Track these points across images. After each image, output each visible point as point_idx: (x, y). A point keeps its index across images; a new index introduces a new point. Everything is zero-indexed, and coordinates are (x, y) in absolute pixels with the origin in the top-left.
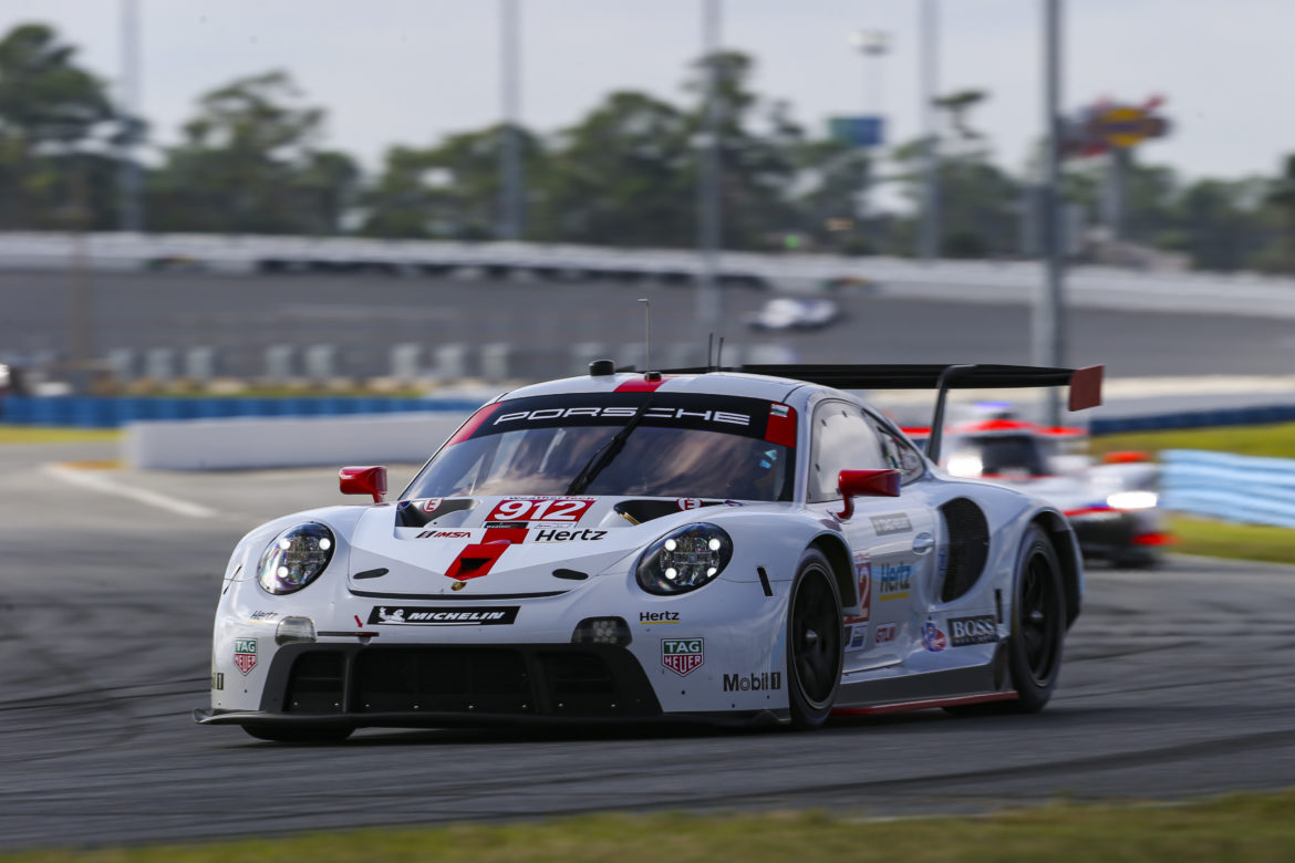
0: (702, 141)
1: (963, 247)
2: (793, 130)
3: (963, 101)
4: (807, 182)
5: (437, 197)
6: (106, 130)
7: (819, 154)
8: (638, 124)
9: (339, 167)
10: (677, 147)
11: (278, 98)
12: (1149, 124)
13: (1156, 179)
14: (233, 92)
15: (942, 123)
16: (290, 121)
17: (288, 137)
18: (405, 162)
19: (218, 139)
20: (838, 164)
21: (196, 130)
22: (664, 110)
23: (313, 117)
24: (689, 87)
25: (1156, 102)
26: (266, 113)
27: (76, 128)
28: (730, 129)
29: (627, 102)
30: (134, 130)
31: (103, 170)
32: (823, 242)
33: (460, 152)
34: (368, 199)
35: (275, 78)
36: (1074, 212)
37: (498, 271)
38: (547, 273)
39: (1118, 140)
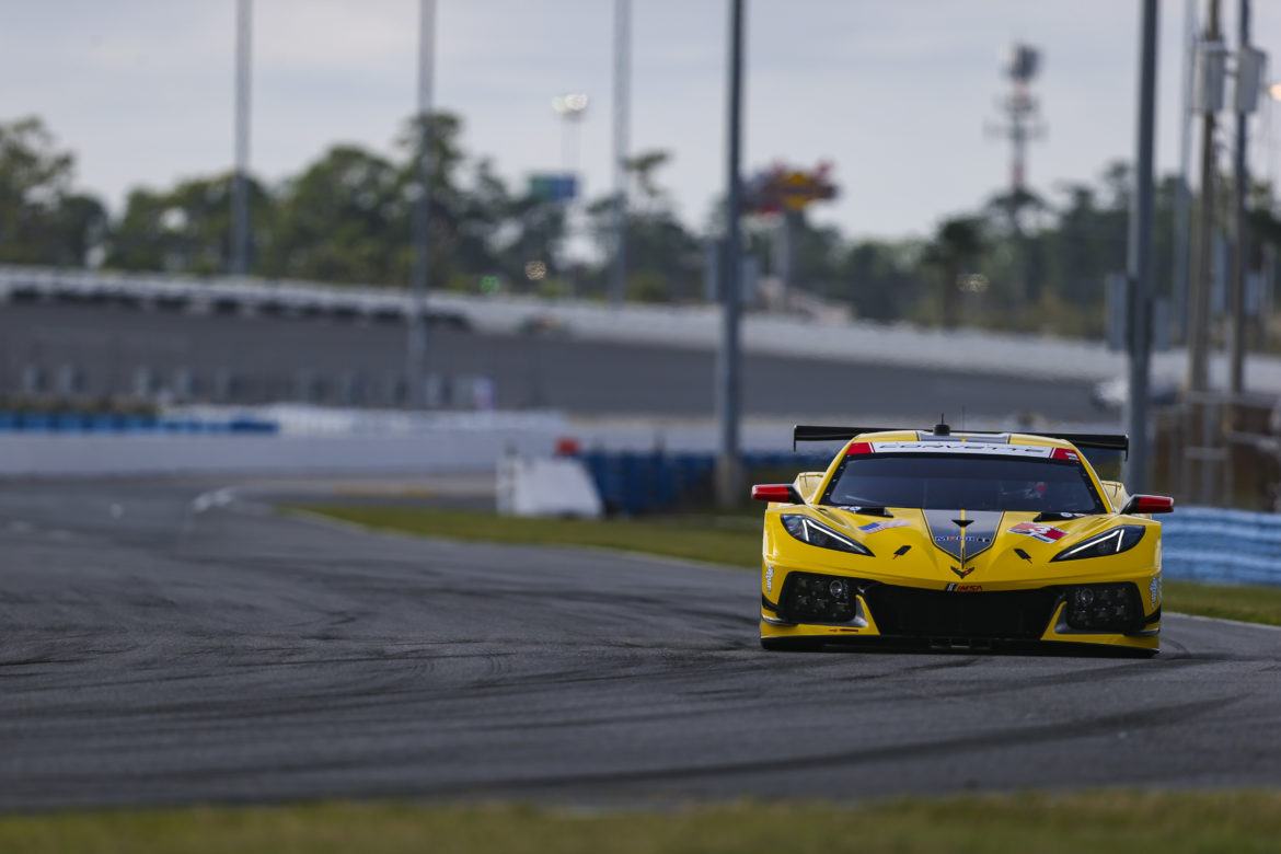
0: (413, 192)
1: (655, 297)
2: (495, 184)
3: (646, 164)
4: (507, 233)
7: (518, 208)
8: (355, 175)
9: (87, 209)
10: (391, 196)
11: (33, 143)
13: (824, 238)
15: (630, 182)
16: (44, 167)
17: (42, 179)
18: (143, 204)
20: (538, 217)
22: (379, 165)
23: (65, 162)
24: (402, 143)
25: (824, 168)
28: (440, 180)
29: (345, 157)
32: (520, 285)
33: (194, 196)
34: (111, 237)
35: (33, 125)
36: (750, 266)
37: (227, 306)
38: (272, 309)
39: (792, 202)
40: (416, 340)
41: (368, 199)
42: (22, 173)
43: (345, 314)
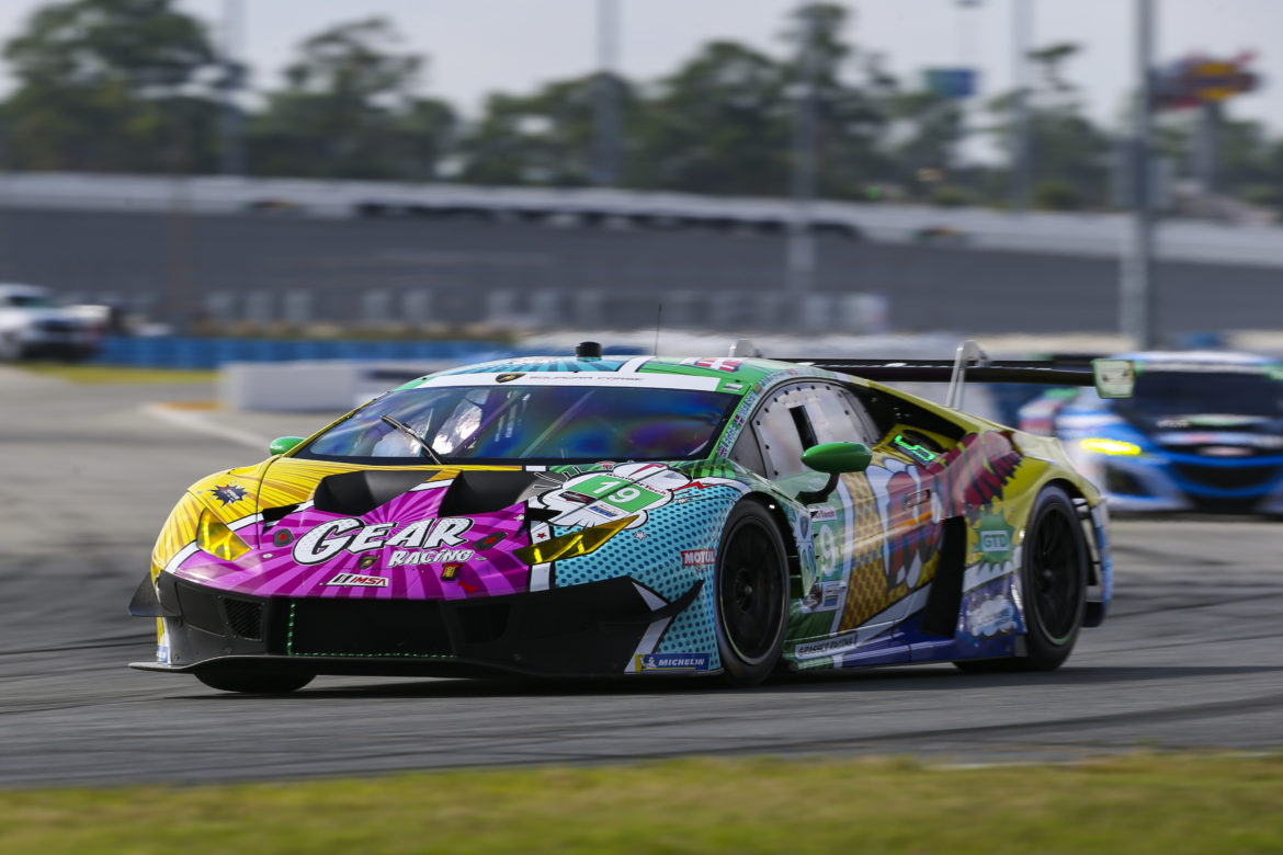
0: (798, 91)
1: (1061, 202)
2: (886, 81)
3: (1057, 53)
4: (901, 132)
5: (535, 143)
6: (209, 74)
7: (913, 105)
8: (733, 74)
9: (437, 113)
10: (772, 96)
11: (377, 44)
12: (1239, 78)
13: (1245, 132)
14: (332, 37)
15: (1034, 75)
16: (386, 68)
17: (388, 83)
18: (504, 108)
19: (319, 84)
20: (933, 115)
21: (298, 74)
22: (759, 60)
23: (413, 63)
24: (786, 36)
25: (1247, 56)
26: (367, 59)
27: (179, 73)
28: (825, 79)
29: (725, 52)
30: (236, 74)
31: (204, 114)
32: (918, 193)
33: (555, 99)
34: (467, 146)
35: (375, 24)
36: (1165, 166)
37: (593, 218)
38: (642, 220)
39: (1212, 94)
40: (801, 255)
41: (746, 101)
42: (367, 77)
43: (724, 224)
